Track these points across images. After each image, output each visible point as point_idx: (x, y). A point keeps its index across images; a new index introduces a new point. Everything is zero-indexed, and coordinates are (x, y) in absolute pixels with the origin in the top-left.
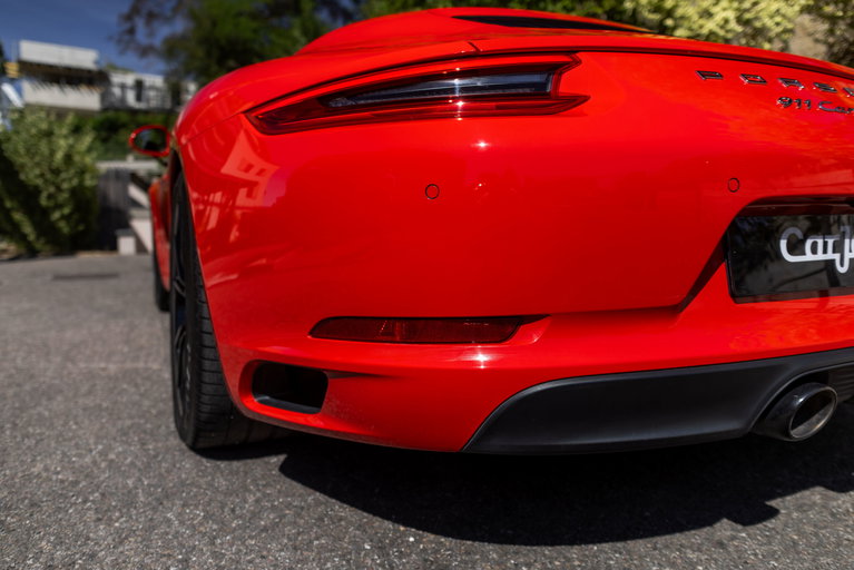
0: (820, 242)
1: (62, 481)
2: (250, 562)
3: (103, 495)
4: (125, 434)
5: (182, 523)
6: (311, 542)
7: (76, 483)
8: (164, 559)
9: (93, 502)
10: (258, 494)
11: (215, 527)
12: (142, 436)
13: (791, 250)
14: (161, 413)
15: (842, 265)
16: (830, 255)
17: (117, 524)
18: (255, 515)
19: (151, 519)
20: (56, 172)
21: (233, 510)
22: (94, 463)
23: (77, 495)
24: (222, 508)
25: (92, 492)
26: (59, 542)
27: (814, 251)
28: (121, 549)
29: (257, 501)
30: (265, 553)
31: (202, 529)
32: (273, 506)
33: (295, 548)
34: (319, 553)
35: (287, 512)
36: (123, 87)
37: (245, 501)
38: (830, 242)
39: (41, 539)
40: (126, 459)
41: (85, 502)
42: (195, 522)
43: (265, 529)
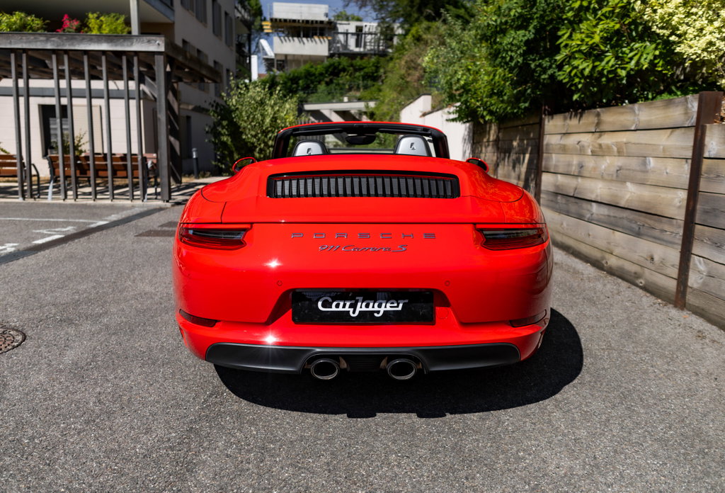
0: (342, 304)
13: (324, 307)
16: (347, 309)
20: (265, 133)
36: (346, 34)
38: (348, 304)
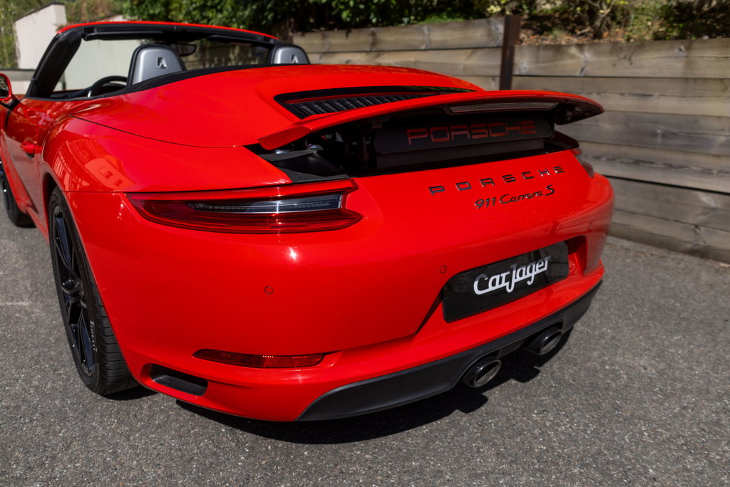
0: (498, 279)
1: (7, 408)
2: (155, 448)
3: (42, 414)
4: (37, 362)
5: (104, 428)
6: (189, 431)
7: (17, 407)
8: (100, 454)
9: (37, 420)
10: (149, 403)
11: (127, 429)
12: (51, 363)
13: (480, 288)
14: (57, 340)
15: (510, 288)
17: (61, 435)
18: (151, 417)
19: (83, 428)
21: (136, 416)
22: (24, 389)
23: (24, 416)
24: (128, 414)
25: (33, 413)
26: (27, 452)
27: (494, 284)
28: (70, 451)
29: (150, 407)
30: (162, 442)
31: (119, 431)
32: (161, 409)
33: (181, 437)
34: (195, 438)
35: (171, 413)
37: (142, 409)
38: (504, 276)
39: (14, 450)
40: (47, 384)
41: (31, 421)
42: (113, 427)
43: (159, 426)
